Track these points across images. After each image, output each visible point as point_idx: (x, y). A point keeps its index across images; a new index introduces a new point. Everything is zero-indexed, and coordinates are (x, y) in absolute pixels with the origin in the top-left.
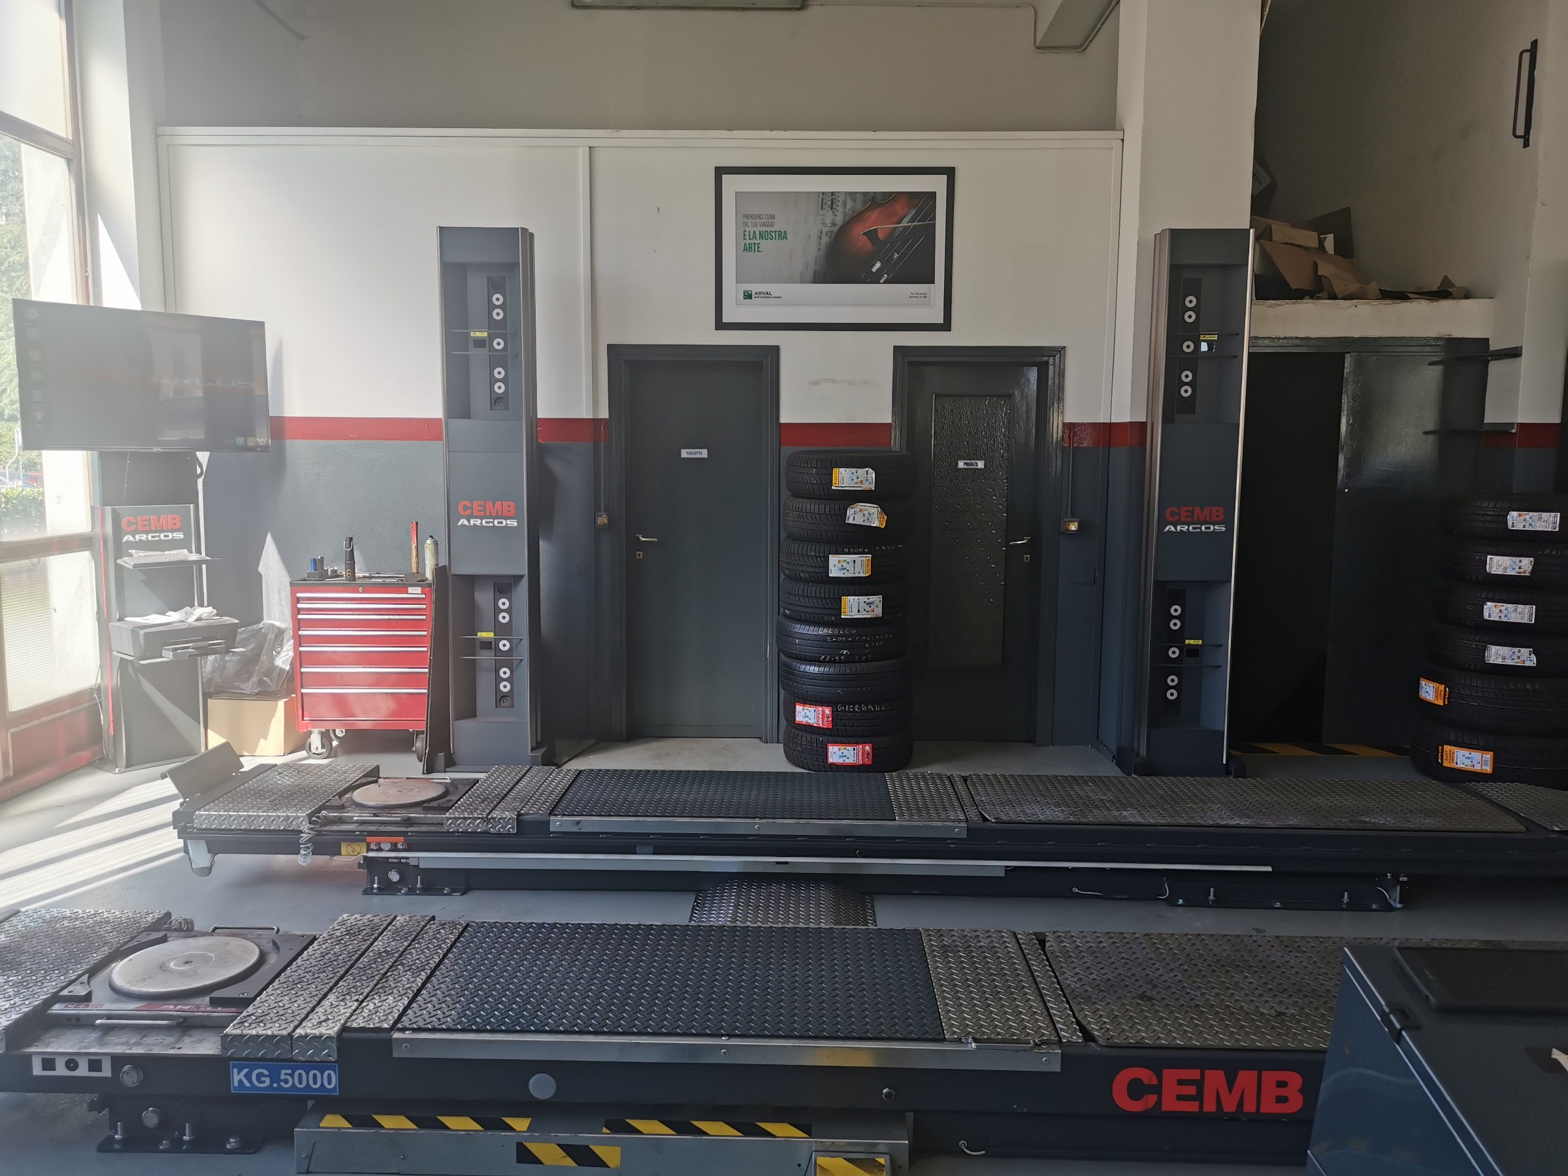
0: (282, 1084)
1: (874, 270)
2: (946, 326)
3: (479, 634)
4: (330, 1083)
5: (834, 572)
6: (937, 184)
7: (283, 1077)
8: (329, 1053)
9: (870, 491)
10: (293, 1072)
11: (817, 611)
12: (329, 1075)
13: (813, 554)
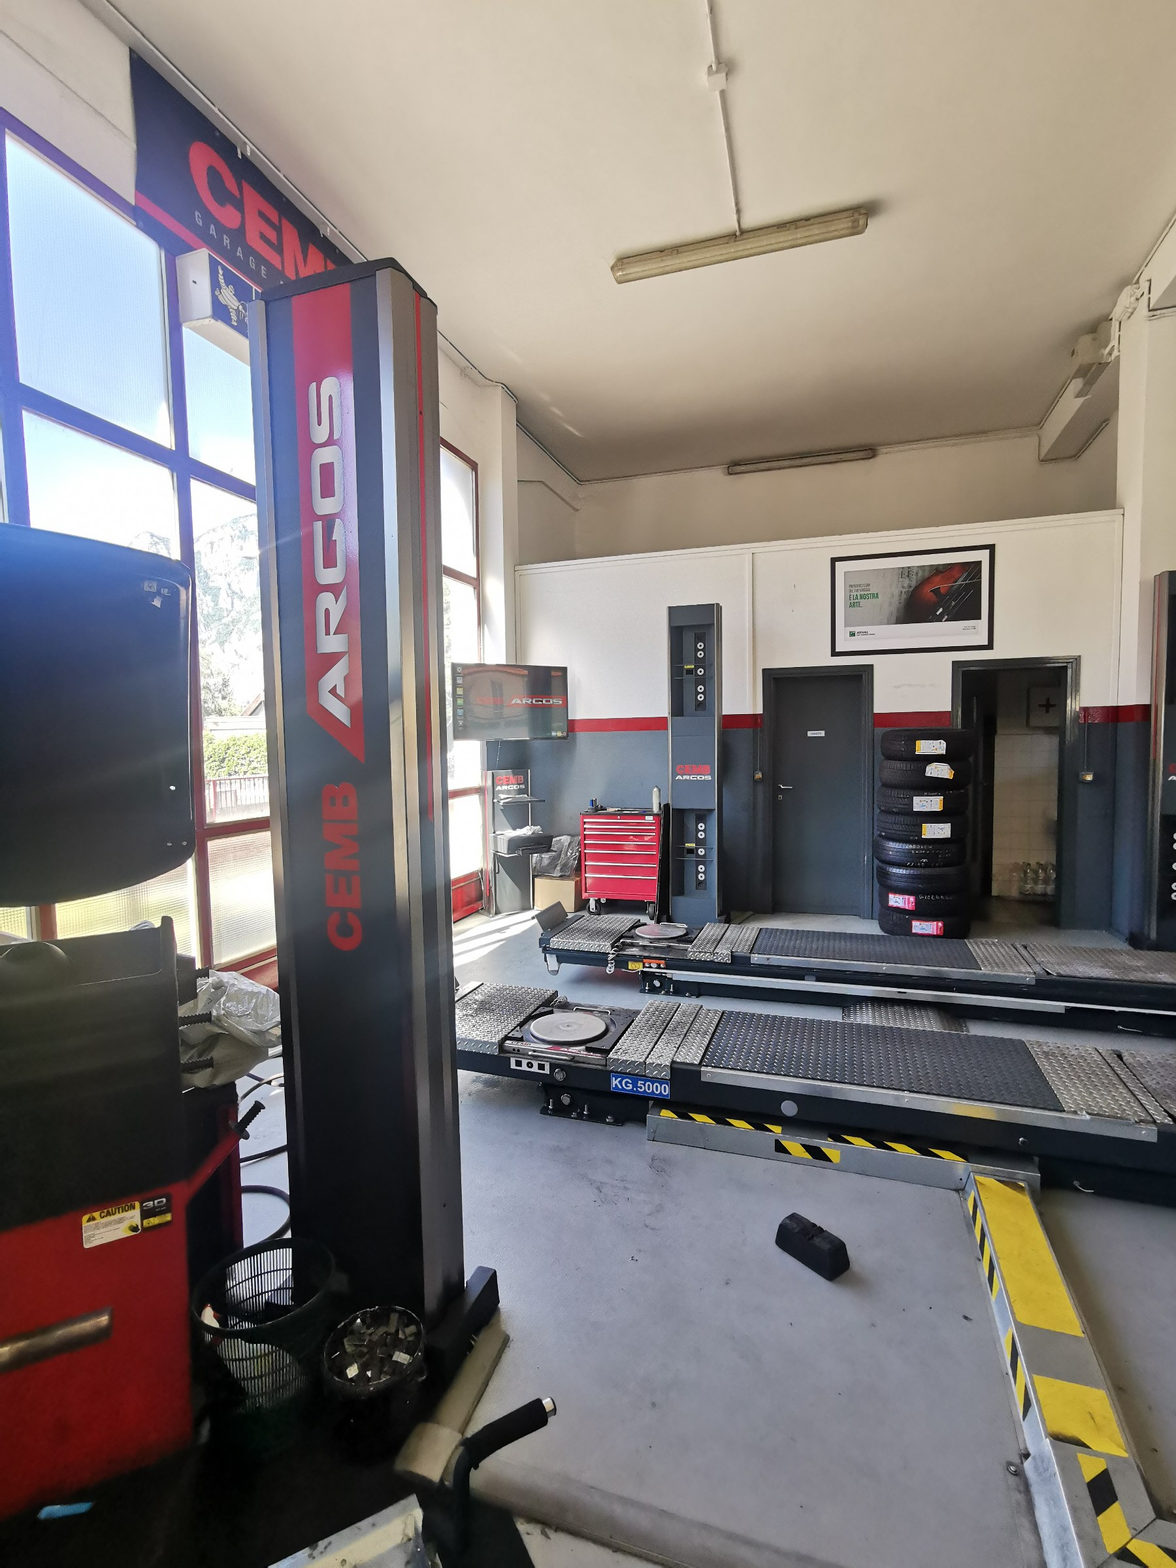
0: (639, 1089)
1: (938, 613)
2: (990, 646)
3: (686, 845)
4: (665, 1092)
5: (917, 808)
6: (983, 556)
7: (639, 1085)
8: (666, 1074)
9: (942, 755)
10: (645, 1083)
11: (905, 833)
12: (665, 1087)
13: (902, 796)
